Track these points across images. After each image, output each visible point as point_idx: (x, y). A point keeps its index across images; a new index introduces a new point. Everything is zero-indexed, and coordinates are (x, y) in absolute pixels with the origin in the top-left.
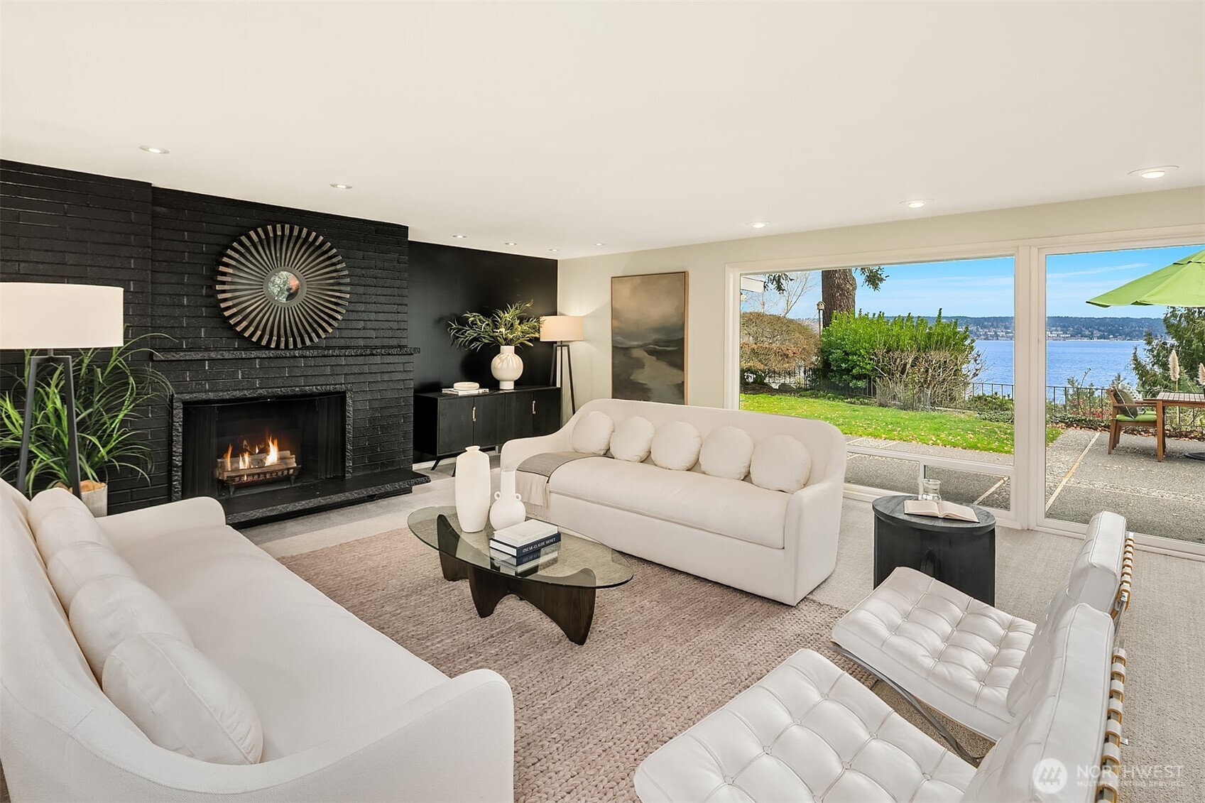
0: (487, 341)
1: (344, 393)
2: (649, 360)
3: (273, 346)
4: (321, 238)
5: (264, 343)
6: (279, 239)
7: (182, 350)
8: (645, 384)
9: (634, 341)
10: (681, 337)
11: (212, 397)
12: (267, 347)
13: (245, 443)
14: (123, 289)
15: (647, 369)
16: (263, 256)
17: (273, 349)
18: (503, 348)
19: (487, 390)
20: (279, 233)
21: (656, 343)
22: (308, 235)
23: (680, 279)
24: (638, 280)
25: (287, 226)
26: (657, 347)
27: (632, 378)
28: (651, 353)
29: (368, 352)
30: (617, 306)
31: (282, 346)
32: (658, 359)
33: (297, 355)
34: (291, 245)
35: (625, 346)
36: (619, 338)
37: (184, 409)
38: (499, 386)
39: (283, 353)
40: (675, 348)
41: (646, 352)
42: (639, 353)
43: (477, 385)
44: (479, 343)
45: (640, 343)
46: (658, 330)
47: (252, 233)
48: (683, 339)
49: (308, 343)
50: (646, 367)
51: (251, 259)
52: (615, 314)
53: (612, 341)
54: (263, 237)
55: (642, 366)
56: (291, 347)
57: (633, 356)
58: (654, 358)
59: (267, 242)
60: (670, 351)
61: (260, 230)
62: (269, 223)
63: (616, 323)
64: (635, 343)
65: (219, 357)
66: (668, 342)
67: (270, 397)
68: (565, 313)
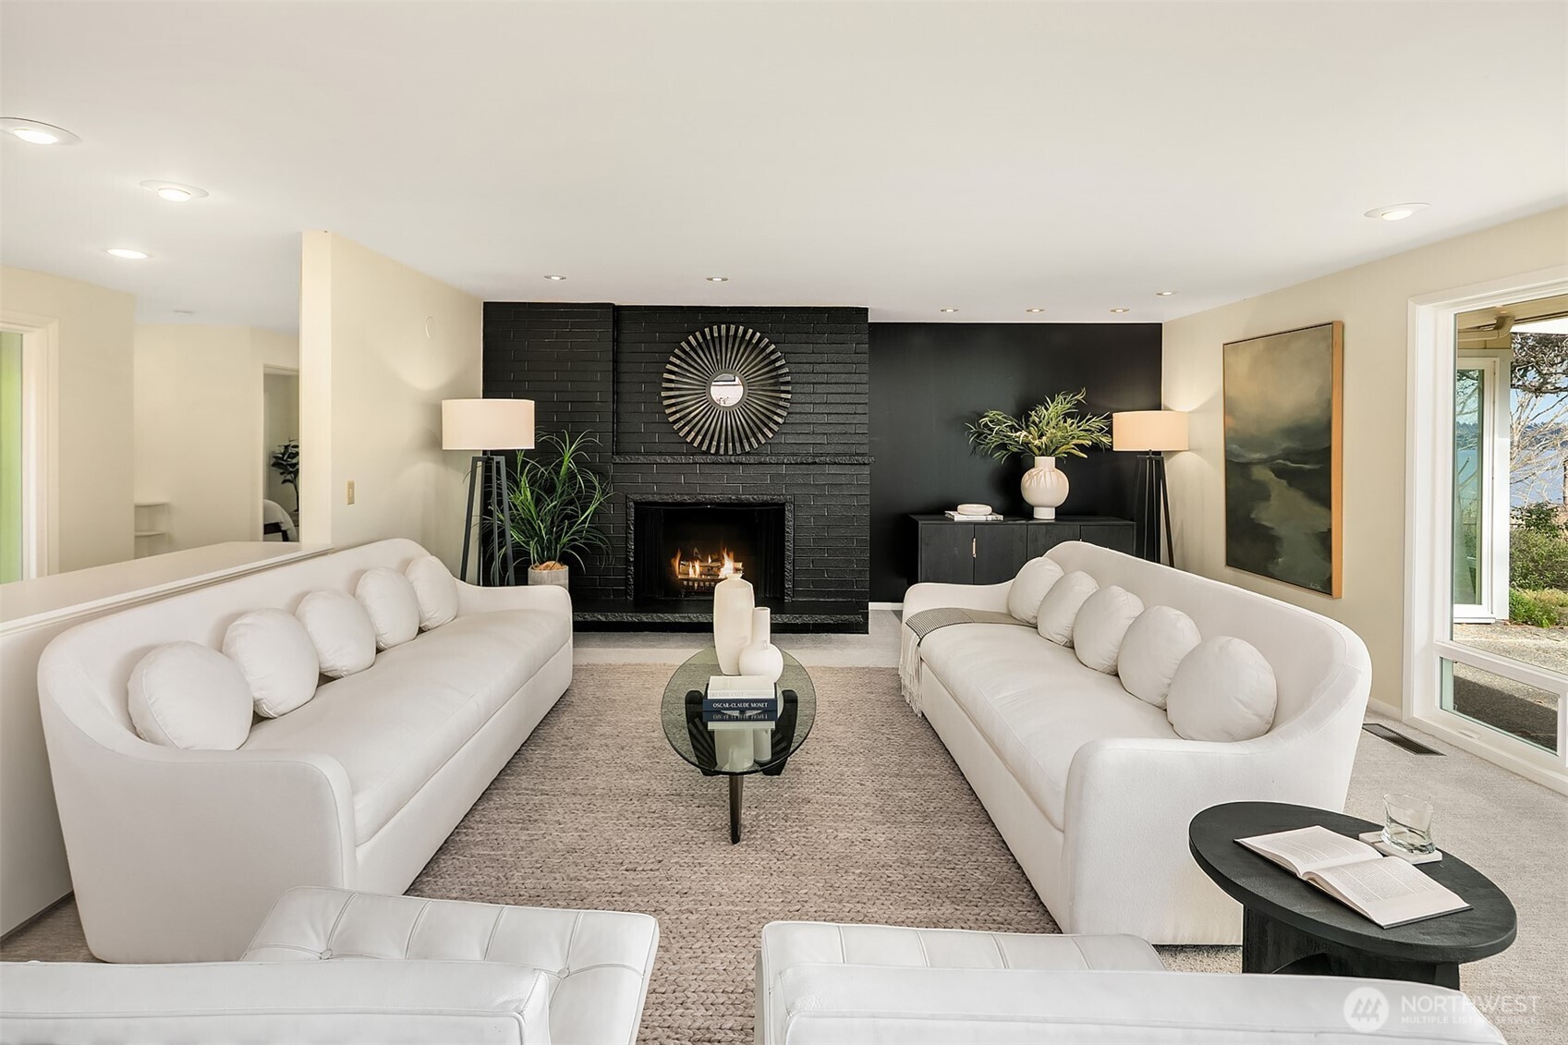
0: (1015, 450)
1: (784, 504)
2: (1278, 487)
3: (713, 451)
4: (758, 334)
5: (704, 448)
6: (717, 341)
7: (639, 453)
8: (1272, 529)
9: (1256, 452)
10: (1326, 445)
11: (657, 499)
12: (707, 452)
13: (696, 550)
14: (533, 402)
15: (1274, 501)
16: (704, 360)
17: (712, 454)
18: (1037, 459)
19: (1001, 517)
20: (716, 335)
21: (1288, 455)
22: (745, 332)
23: (1328, 335)
24: (1260, 344)
25: (723, 327)
26: (1289, 464)
27: (1253, 516)
28: (1280, 473)
29: (810, 460)
30: (1231, 393)
31: (722, 451)
32: (1290, 484)
33: (733, 461)
34: (730, 346)
35: (1241, 460)
36: (1234, 446)
37: (635, 509)
38: (1033, 514)
39: (719, 459)
40: (1317, 467)
41: (1273, 471)
42: (1263, 474)
43: (989, 509)
44: (1005, 452)
45: (1264, 456)
46: (1289, 432)
47: (691, 338)
48: (1328, 450)
49: (747, 448)
50: (1272, 498)
51: (693, 363)
52: (1229, 407)
53: (1226, 451)
54: (701, 340)
55: (1267, 498)
56: (731, 453)
57: (1254, 478)
58: (1284, 482)
59: (706, 345)
60: (1310, 470)
61: (697, 334)
62: (706, 325)
63: (1231, 422)
64: (1256, 456)
65: (663, 461)
66: (1304, 456)
67: (711, 504)
68: (1171, 408)
